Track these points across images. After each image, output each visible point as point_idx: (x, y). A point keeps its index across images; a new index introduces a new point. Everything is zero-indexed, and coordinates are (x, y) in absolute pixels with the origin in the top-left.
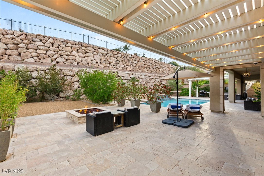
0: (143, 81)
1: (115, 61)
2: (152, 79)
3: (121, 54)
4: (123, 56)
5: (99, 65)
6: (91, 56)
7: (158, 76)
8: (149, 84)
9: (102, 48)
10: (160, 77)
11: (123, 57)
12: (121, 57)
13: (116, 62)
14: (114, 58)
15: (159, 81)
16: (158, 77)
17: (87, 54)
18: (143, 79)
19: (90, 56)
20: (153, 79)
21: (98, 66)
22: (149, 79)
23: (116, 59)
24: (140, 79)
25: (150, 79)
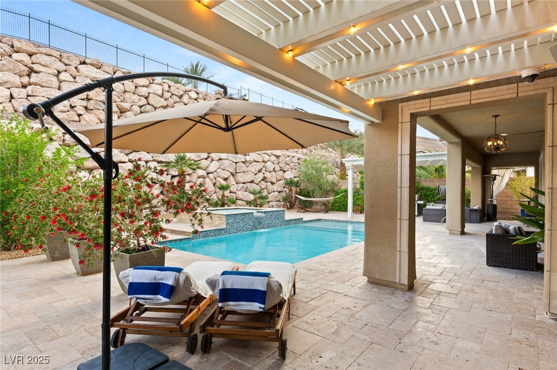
0: (222, 167)
1: (140, 107)
2: (254, 163)
3: (161, 87)
4: (170, 94)
5: (79, 115)
6: (47, 85)
7: (274, 155)
8: (241, 177)
9: (95, 62)
10: (279, 156)
11: (167, 95)
12: (162, 96)
13: (143, 107)
14: (135, 97)
15: (274, 169)
16: (273, 158)
17: (34, 78)
18: (223, 161)
19: (43, 84)
20: (255, 161)
21: (77, 118)
22: (243, 162)
23: (144, 101)
24: (212, 160)
25: (246, 161)
